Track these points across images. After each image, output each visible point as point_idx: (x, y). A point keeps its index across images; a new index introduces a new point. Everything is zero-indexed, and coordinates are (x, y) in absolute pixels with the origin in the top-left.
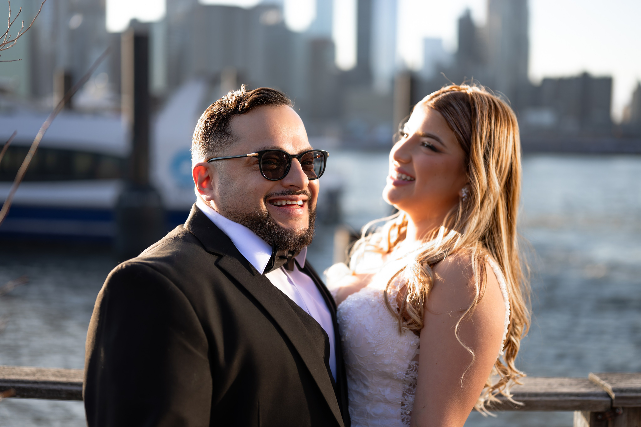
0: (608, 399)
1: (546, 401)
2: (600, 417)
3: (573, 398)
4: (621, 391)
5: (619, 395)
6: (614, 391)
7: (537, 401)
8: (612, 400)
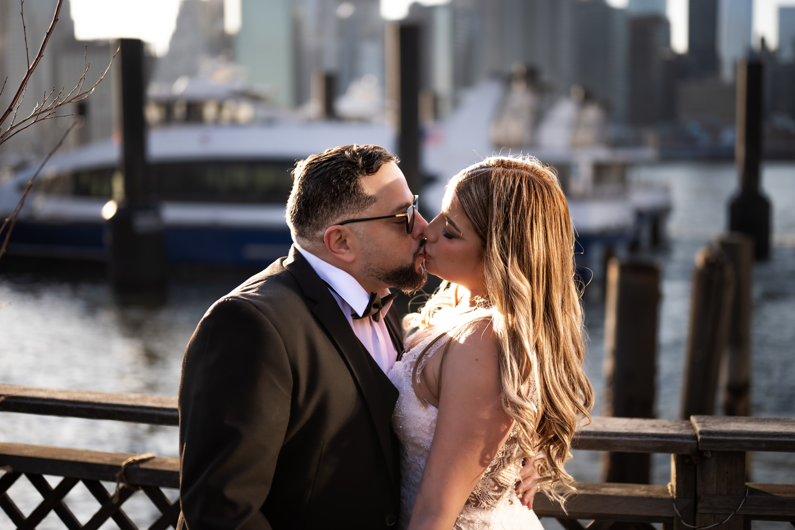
0: (695, 441)
1: (626, 441)
2: (687, 460)
3: (655, 439)
4: (709, 433)
5: (705, 437)
6: (701, 433)
7: (616, 441)
8: (698, 443)
